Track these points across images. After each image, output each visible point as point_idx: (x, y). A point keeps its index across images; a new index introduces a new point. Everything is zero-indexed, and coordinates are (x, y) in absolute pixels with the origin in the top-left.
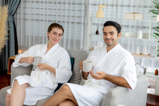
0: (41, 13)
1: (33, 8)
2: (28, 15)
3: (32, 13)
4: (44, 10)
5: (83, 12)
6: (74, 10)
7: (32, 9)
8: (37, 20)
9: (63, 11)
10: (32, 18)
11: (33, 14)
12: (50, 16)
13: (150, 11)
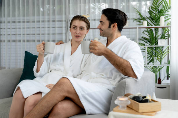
0: (18, 33)
1: (9, 28)
2: (4, 36)
3: (9, 33)
4: (21, 29)
5: (64, 29)
6: (54, 27)
7: (9, 30)
8: (14, 41)
9: (43, 29)
10: (9, 39)
11: (9, 35)
12: (28, 36)
13: (134, 20)
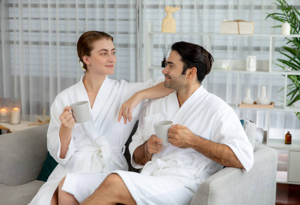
0: (43, 28)
1: (27, 19)
2: (17, 33)
3: (25, 28)
4: (50, 22)
5: (132, 23)
6: (113, 20)
7: (25, 21)
8: (37, 43)
9: (91, 22)
10: (25, 39)
11: (27, 31)
12: (63, 34)
13: (268, 16)
